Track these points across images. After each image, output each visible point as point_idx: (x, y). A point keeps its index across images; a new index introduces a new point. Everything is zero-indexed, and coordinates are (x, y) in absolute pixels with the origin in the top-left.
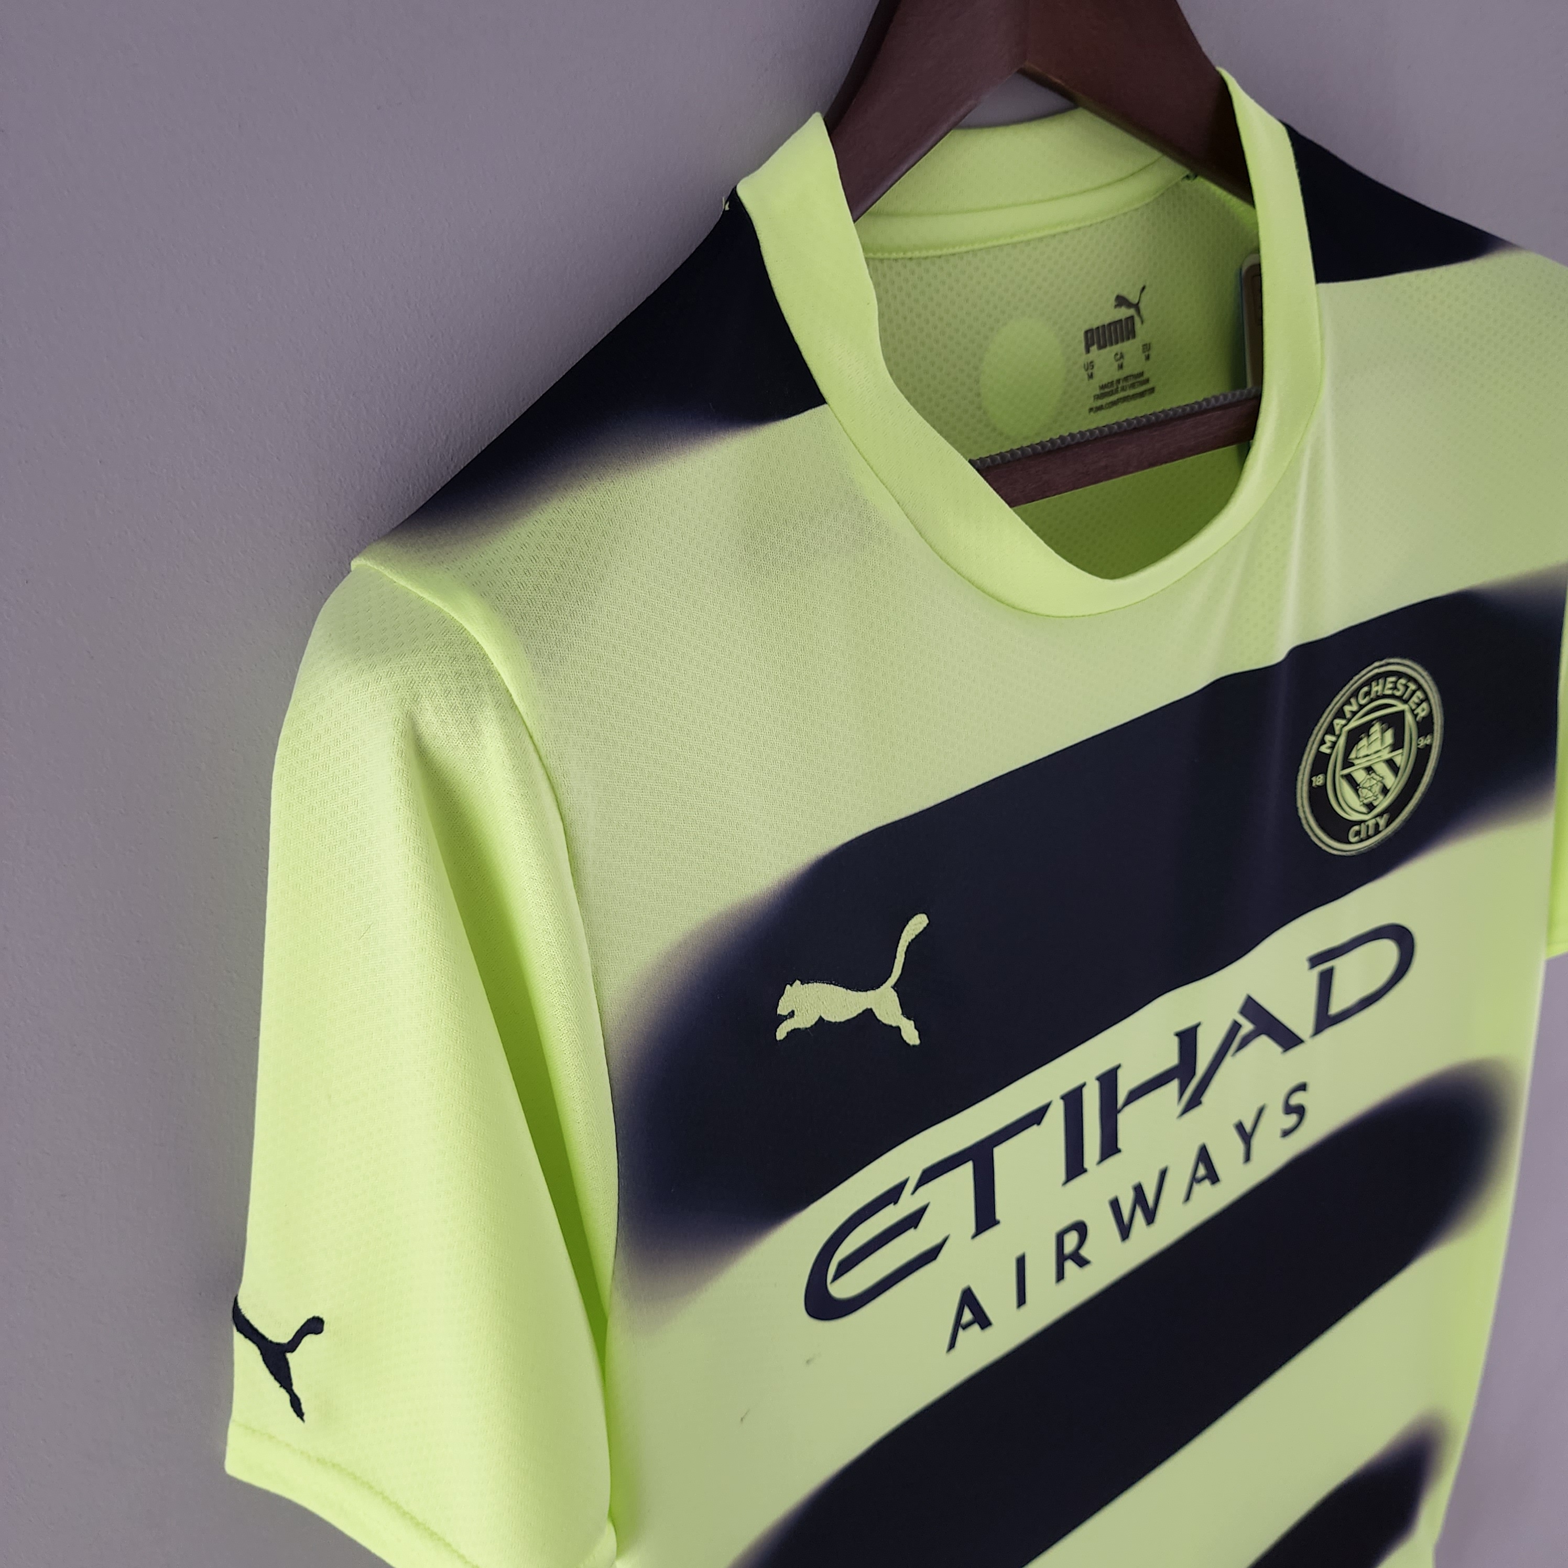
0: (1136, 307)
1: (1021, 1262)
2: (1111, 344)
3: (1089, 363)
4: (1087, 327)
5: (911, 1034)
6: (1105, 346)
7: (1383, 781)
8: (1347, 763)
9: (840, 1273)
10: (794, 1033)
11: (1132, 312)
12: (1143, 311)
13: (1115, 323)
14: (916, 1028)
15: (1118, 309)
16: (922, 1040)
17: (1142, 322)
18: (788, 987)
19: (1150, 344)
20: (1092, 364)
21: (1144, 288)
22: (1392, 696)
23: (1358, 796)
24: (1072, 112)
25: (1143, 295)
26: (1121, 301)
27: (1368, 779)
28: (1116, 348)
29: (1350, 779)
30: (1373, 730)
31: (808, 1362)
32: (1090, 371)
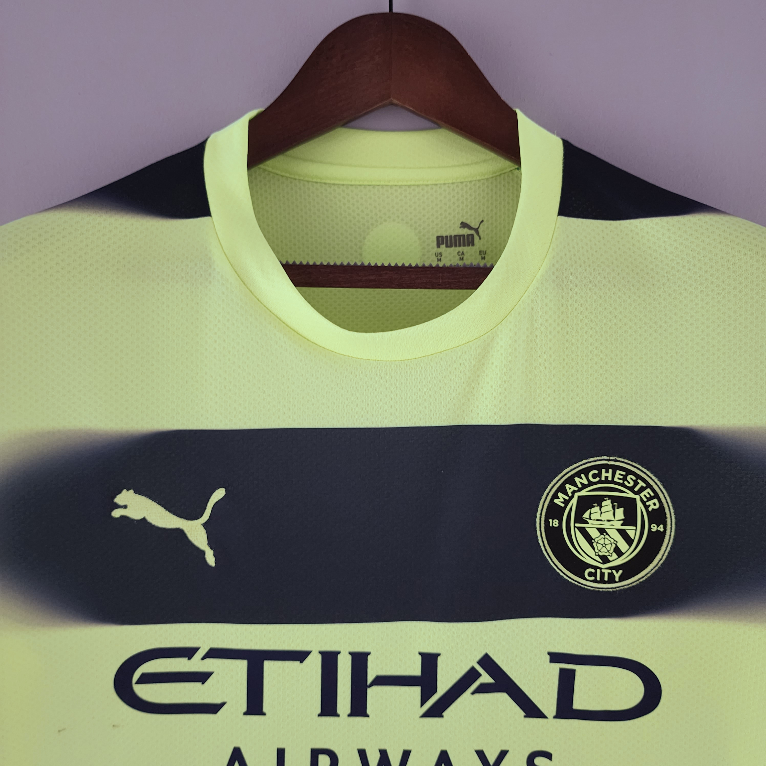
0: (477, 230)
1: (281, 753)
2: (456, 246)
3: (439, 253)
4: (439, 234)
5: (210, 559)
6: (451, 246)
7: (617, 544)
8: (579, 519)
9: (142, 680)
10: (123, 518)
11: (472, 232)
12: (481, 233)
13: (459, 236)
14: (214, 555)
15: (461, 229)
16: (217, 564)
17: (480, 238)
18: (125, 491)
19: (486, 251)
20: (441, 254)
21: (482, 221)
22: (623, 485)
23: (593, 548)
24: (436, 130)
25: (481, 224)
26: (464, 225)
27: (603, 538)
28: (461, 249)
29: (584, 532)
30: (604, 504)
31: (114, 726)
32: (439, 258)
